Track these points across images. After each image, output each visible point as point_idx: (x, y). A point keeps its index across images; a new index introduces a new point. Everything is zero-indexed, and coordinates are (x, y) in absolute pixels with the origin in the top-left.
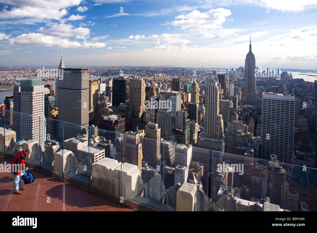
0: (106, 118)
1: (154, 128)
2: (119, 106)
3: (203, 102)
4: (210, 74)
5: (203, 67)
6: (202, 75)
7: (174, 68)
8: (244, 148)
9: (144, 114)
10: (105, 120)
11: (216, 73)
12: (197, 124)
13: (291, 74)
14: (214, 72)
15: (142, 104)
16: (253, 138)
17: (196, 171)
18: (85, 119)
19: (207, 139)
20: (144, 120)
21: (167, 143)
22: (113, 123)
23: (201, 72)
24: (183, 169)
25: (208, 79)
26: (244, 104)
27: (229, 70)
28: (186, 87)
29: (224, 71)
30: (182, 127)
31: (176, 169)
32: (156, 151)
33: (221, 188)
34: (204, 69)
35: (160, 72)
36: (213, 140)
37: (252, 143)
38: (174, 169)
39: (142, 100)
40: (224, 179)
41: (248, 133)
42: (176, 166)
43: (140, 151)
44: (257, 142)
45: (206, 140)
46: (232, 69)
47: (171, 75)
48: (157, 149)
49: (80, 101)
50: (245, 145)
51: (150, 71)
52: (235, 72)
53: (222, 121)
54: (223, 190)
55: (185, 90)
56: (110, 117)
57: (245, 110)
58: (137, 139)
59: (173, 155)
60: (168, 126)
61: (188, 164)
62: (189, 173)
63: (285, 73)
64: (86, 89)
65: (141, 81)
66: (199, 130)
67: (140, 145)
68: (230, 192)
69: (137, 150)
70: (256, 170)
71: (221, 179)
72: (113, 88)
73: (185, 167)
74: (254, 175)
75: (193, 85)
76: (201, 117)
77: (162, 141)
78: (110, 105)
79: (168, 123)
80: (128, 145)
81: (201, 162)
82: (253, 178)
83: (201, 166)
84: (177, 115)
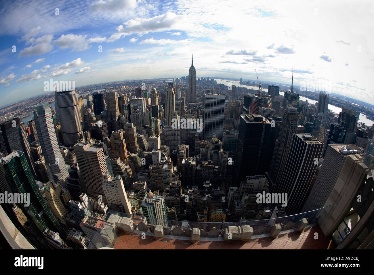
0: (94, 124)
1: (131, 127)
2: (100, 114)
3: (162, 103)
4: (161, 83)
6: (156, 84)
7: (134, 81)
8: (194, 132)
9: (119, 117)
10: (94, 126)
11: (166, 82)
12: (159, 120)
13: (216, 81)
14: (164, 81)
15: (117, 110)
17: (165, 151)
18: (80, 128)
20: (120, 122)
21: (141, 136)
22: (100, 127)
23: (155, 82)
24: (157, 151)
25: (160, 86)
26: (189, 103)
27: (175, 79)
28: (146, 94)
29: (171, 80)
30: (149, 124)
31: (152, 153)
32: (135, 143)
33: (183, 159)
34: (156, 79)
35: (124, 85)
38: (151, 153)
39: (117, 107)
40: (184, 154)
42: (152, 151)
43: (125, 144)
45: (168, 130)
46: (177, 78)
47: (133, 86)
48: (135, 141)
49: (73, 115)
51: (116, 85)
52: (179, 80)
53: (178, 116)
54: (185, 160)
55: (145, 96)
56: (96, 123)
57: (190, 106)
58: (121, 137)
59: (146, 144)
60: (140, 124)
61: (159, 148)
62: (161, 153)
63: (212, 80)
64: (77, 105)
65: (115, 93)
66: (161, 124)
67: (124, 140)
68: (190, 160)
69: (123, 144)
70: (203, 145)
71: (183, 154)
72: (94, 101)
73: (158, 150)
74: (201, 148)
75: (153, 91)
76: (161, 115)
77: (137, 135)
78: (93, 114)
79: (139, 122)
80: (116, 141)
81: (167, 145)
82: (201, 150)
83: (168, 148)
84: (145, 115)
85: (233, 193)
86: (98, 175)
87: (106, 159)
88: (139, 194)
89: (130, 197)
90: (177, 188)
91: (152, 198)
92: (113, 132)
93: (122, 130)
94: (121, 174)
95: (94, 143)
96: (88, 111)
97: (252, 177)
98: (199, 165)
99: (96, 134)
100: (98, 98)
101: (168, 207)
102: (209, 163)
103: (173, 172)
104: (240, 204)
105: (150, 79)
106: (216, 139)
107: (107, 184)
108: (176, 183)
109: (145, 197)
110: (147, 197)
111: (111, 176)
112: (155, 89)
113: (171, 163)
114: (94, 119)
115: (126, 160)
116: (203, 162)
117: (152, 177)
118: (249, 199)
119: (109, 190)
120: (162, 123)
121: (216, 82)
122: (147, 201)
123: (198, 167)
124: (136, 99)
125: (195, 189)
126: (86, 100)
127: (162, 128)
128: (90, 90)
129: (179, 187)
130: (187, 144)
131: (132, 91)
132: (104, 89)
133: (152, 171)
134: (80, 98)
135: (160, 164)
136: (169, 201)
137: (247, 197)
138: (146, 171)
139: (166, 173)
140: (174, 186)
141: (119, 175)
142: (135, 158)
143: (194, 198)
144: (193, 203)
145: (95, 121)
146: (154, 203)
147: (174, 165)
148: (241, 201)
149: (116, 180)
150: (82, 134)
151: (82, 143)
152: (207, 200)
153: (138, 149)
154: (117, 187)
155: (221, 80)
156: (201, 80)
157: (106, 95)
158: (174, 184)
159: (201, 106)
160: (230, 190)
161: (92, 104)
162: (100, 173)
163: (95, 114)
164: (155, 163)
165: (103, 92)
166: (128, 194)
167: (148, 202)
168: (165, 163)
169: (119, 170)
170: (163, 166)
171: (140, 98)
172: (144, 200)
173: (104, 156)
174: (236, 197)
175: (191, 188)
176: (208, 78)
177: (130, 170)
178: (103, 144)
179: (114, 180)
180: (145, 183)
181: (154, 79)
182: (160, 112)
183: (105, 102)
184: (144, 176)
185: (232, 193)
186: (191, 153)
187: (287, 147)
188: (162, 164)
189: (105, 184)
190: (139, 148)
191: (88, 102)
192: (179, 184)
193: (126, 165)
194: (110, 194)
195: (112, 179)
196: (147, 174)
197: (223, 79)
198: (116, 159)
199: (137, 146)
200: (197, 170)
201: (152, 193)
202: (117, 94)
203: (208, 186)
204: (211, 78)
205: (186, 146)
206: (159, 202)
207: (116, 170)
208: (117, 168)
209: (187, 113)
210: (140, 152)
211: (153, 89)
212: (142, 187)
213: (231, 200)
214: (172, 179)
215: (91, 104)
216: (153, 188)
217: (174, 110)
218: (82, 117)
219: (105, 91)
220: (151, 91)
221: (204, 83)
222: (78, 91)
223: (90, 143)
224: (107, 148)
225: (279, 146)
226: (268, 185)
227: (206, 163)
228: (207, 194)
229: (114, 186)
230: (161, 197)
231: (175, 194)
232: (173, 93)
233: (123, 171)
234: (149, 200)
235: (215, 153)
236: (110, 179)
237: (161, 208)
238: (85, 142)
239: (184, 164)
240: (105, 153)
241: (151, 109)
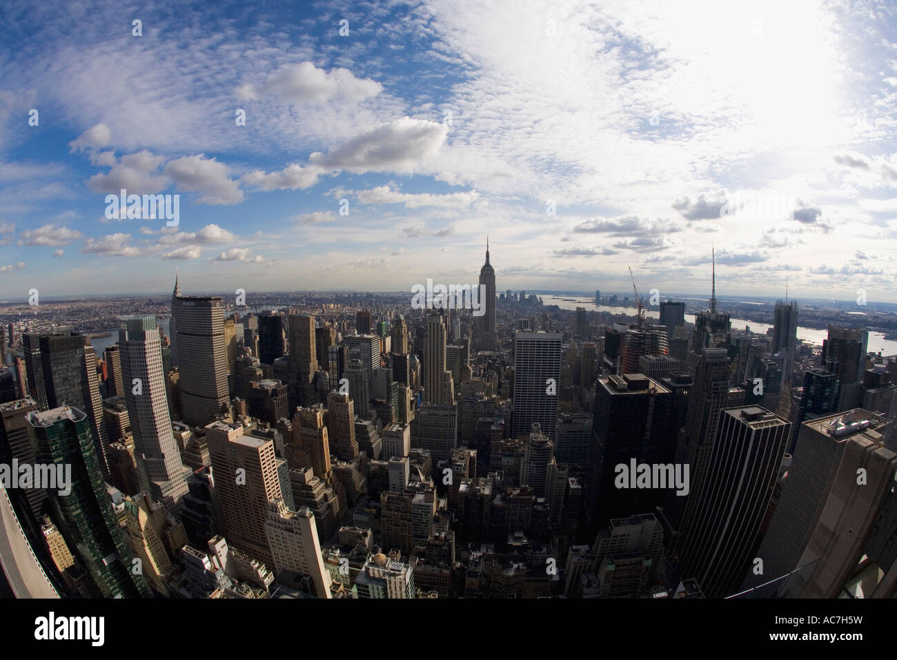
0: (256, 385)
1: (342, 399)
2: (273, 364)
3: (417, 349)
5: (404, 291)
6: (403, 304)
7: (355, 294)
8: (489, 420)
9: (317, 376)
10: (256, 390)
12: (408, 388)
13: (541, 299)
15: (312, 358)
16: (501, 403)
17: (420, 462)
18: (223, 388)
19: (431, 412)
20: (318, 387)
21: (365, 423)
22: (270, 393)
23: (402, 300)
24: (401, 462)
26: (478, 350)
28: (379, 326)
30: (386, 396)
31: (390, 464)
32: (349, 437)
33: (462, 482)
35: (331, 302)
36: (441, 413)
37: (499, 411)
38: (386, 463)
39: (312, 352)
40: (464, 469)
41: (493, 396)
42: (389, 459)
43: (326, 440)
44: (507, 407)
45: (429, 414)
47: (351, 306)
48: (351, 434)
49: (211, 356)
50: (491, 415)
51: (313, 300)
53: (452, 381)
54: (466, 484)
55: (379, 331)
56: (263, 384)
57: (481, 360)
58: (318, 421)
59: (377, 443)
60: (364, 396)
61: (406, 455)
62: (411, 466)
63: (533, 297)
64: (220, 334)
65: (309, 319)
66: (412, 399)
67: (325, 430)
68: (477, 485)
69: (321, 437)
70: (509, 449)
71: (461, 469)
72: (260, 331)
73: (404, 459)
74: (504, 456)
75: (397, 322)
76: (414, 377)
77: (357, 421)
78: (257, 361)
79: (363, 390)
80: (305, 431)
81: (425, 449)
82: (505, 460)
83: (427, 455)
84: (376, 375)
85: (579, 560)
86: (258, 500)
87: (279, 469)
88: (353, 555)
89: (331, 559)
90: (444, 548)
91: (384, 566)
92: (299, 408)
93: (321, 405)
94: (313, 506)
95: (254, 428)
96: (245, 353)
97: (624, 520)
98: (500, 496)
99: (261, 409)
100: (270, 325)
101: (421, 591)
102: (523, 491)
103: (437, 511)
104: (595, 583)
105: (391, 293)
106: (541, 435)
107: (277, 524)
108: (443, 536)
109: (366, 564)
110: (371, 564)
111: (288, 508)
112: (402, 317)
113: (433, 490)
114: (258, 373)
115: (326, 475)
116: (509, 490)
117: (385, 519)
118: (616, 571)
119: (281, 538)
120: (417, 396)
121: (542, 302)
122: (371, 572)
123: (497, 501)
124: (358, 336)
125: (487, 551)
126: (241, 325)
127: (416, 409)
128: (252, 303)
129: (450, 546)
130: (471, 447)
131: (349, 317)
132: (286, 307)
133: (388, 506)
134: (228, 319)
135: (406, 492)
136: (423, 577)
137: (611, 568)
138: (373, 503)
139: (420, 511)
140: (437, 542)
141: (308, 509)
142: (347, 473)
143: (483, 572)
144: (480, 582)
145: (259, 378)
146: (386, 577)
147: (440, 495)
148: (597, 577)
149: (300, 519)
150: (228, 403)
151: (225, 423)
152: (514, 576)
153: (356, 453)
154: (300, 534)
155: (551, 296)
156: (508, 298)
157: (290, 321)
158: (436, 538)
159: (506, 358)
160: (570, 552)
161: (256, 337)
162: (262, 498)
163: (261, 362)
164: (394, 488)
165: (283, 313)
166: (325, 553)
167: (372, 575)
168: (418, 489)
169: (308, 497)
170: (413, 496)
171: (365, 336)
172: (363, 569)
173: (276, 460)
174: (585, 568)
175: (477, 549)
176: (523, 293)
177: (334, 499)
178: (276, 432)
179: (295, 518)
180: (369, 532)
181: (402, 292)
182: (411, 371)
183: (286, 337)
184: (367, 515)
185: (575, 559)
186: (481, 467)
187: (705, 442)
188: (413, 492)
189: (273, 523)
190: (360, 451)
191: (248, 332)
192: (449, 537)
193: (327, 486)
194: (283, 547)
195: (290, 516)
196: (374, 511)
197: (556, 294)
198: (303, 470)
199: (355, 445)
200: (493, 507)
201: (383, 556)
202: (315, 321)
203: (520, 544)
204: (528, 292)
205: (470, 452)
206: (398, 577)
207: (300, 496)
208: (304, 492)
209: (474, 375)
210: (361, 461)
211: (397, 316)
212: (361, 539)
213: (574, 574)
214: (434, 527)
215: (253, 336)
216: (387, 544)
217: (443, 367)
218: (229, 362)
219: (286, 311)
220: (392, 322)
221: (513, 303)
222: (226, 303)
223: (245, 426)
224: (285, 443)
225: (687, 443)
226: (662, 536)
227: (517, 492)
228: (515, 562)
229: (294, 530)
230: (405, 567)
231: (440, 560)
232: (442, 327)
233: (317, 499)
234: (375, 572)
235: (537, 467)
236: (285, 513)
237: (403, 589)
238: (232, 422)
239: (463, 493)
240: (278, 455)
241: (391, 362)
